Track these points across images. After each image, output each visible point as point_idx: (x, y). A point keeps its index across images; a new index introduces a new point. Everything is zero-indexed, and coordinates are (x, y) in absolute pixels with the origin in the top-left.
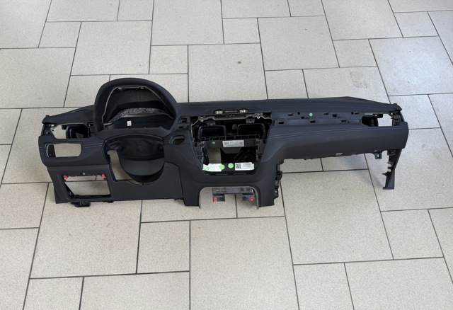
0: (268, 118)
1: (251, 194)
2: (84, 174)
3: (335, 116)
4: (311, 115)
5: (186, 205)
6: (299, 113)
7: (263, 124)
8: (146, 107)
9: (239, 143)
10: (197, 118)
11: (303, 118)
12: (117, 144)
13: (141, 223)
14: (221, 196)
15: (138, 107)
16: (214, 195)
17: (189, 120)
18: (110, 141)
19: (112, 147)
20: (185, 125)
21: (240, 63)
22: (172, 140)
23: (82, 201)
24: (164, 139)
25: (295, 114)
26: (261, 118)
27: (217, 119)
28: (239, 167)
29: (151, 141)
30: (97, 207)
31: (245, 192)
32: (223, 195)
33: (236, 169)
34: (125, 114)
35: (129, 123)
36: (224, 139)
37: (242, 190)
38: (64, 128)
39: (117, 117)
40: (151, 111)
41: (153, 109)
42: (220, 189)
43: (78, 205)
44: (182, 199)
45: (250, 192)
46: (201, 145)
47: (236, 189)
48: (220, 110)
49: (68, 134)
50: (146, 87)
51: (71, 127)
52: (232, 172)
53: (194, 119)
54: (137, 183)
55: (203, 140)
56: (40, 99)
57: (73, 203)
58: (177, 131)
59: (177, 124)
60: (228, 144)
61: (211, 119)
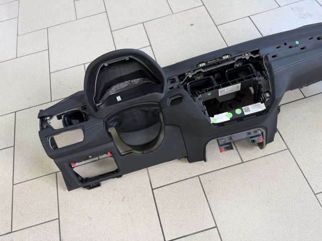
0: (257, 55)
1: (259, 135)
2: (90, 157)
3: (318, 39)
4: (297, 42)
6: (285, 44)
7: (251, 65)
8: (131, 80)
9: (235, 88)
10: (184, 75)
11: (290, 47)
12: (115, 120)
13: (153, 189)
14: (228, 145)
15: (123, 81)
16: (220, 145)
17: (177, 79)
18: (109, 119)
19: (111, 124)
20: (175, 85)
21: (192, 25)
22: (169, 101)
24: (160, 104)
25: (283, 45)
26: (251, 57)
27: (206, 70)
28: (248, 110)
29: (146, 109)
31: (253, 134)
32: (230, 143)
33: (246, 114)
34: (112, 91)
35: (119, 98)
36: (219, 87)
37: (249, 133)
38: (59, 118)
39: (106, 96)
40: (136, 81)
41: (138, 80)
42: (226, 139)
43: (90, 187)
44: (185, 157)
45: (257, 134)
46: (199, 99)
47: (244, 135)
48: (203, 62)
49: (64, 122)
50: (131, 57)
51: (66, 115)
52: (242, 118)
53: (181, 77)
54: (139, 152)
55: (199, 94)
56: (29, 99)
57: (85, 187)
58: (169, 93)
59: (167, 86)
60: (224, 91)
61: (200, 72)
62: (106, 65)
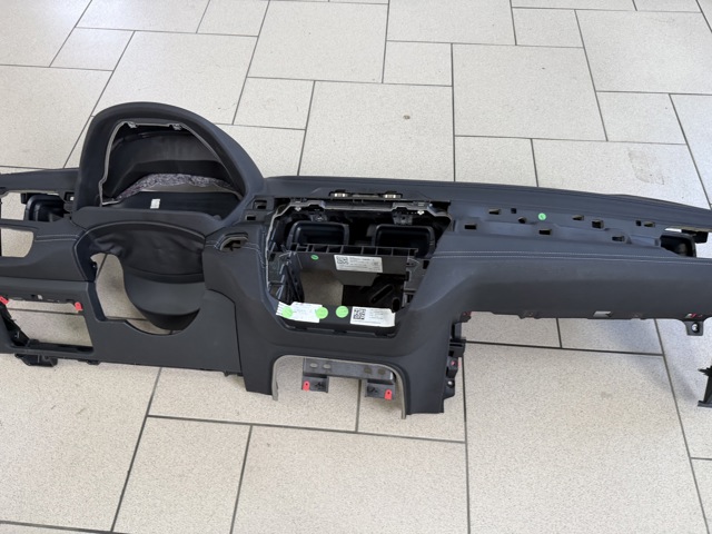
0: (442, 214)
1: (388, 383)
2: (40, 297)
3: (597, 225)
4: (542, 216)
5: (248, 390)
6: (514, 211)
7: (430, 229)
8: (193, 175)
9: (370, 264)
10: (287, 201)
11: (522, 221)
12: (115, 242)
13: (147, 416)
14: (320, 380)
15: (176, 172)
16: (306, 375)
17: (270, 205)
19: (104, 247)
20: (260, 215)
21: (407, 117)
22: (222, 241)
23: (40, 354)
24: (208, 237)
25: (506, 212)
26: (426, 212)
27: (330, 208)
28: (361, 317)
29: (182, 240)
30: (69, 369)
31: (375, 376)
32: (324, 376)
33: (353, 322)
34: (148, 184)
35: (155, 203)
36: (337, 251)
37: (368, 370)
38: (25, 200)
40: (202, 182)
41: (207, 179)
42: (320, 364)
43: (32, 361)
44: (240, 375)
45: (385, 378)
46: (283, 260)
47: (356, 367)
48: (343, 192)
49: (30, 214)
50: (185, 127)
51: (39, 199)
52: (343, 328)
53: (281, 202)
55: (293, 248)
56: (25, 151)
57: (18, 356)
58: (242, 224)
59: (241, 211)
60: (346, 262)
61: (317, 207)
62: (132, 125)
